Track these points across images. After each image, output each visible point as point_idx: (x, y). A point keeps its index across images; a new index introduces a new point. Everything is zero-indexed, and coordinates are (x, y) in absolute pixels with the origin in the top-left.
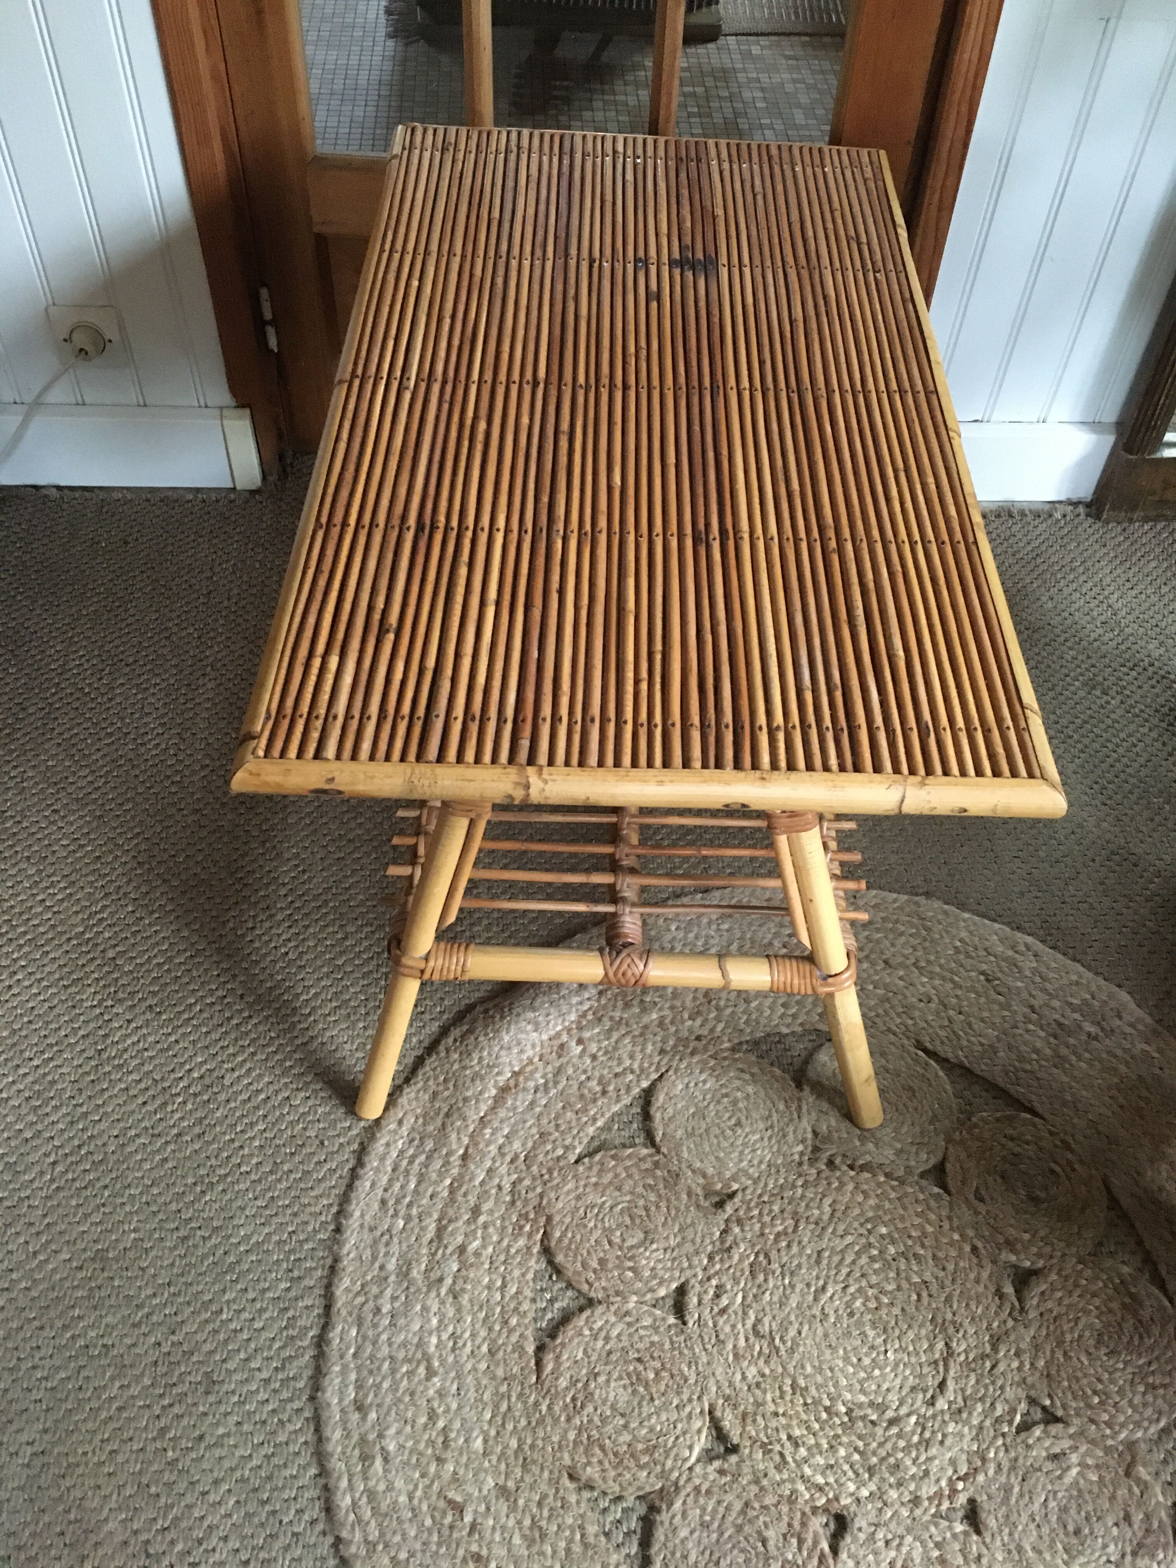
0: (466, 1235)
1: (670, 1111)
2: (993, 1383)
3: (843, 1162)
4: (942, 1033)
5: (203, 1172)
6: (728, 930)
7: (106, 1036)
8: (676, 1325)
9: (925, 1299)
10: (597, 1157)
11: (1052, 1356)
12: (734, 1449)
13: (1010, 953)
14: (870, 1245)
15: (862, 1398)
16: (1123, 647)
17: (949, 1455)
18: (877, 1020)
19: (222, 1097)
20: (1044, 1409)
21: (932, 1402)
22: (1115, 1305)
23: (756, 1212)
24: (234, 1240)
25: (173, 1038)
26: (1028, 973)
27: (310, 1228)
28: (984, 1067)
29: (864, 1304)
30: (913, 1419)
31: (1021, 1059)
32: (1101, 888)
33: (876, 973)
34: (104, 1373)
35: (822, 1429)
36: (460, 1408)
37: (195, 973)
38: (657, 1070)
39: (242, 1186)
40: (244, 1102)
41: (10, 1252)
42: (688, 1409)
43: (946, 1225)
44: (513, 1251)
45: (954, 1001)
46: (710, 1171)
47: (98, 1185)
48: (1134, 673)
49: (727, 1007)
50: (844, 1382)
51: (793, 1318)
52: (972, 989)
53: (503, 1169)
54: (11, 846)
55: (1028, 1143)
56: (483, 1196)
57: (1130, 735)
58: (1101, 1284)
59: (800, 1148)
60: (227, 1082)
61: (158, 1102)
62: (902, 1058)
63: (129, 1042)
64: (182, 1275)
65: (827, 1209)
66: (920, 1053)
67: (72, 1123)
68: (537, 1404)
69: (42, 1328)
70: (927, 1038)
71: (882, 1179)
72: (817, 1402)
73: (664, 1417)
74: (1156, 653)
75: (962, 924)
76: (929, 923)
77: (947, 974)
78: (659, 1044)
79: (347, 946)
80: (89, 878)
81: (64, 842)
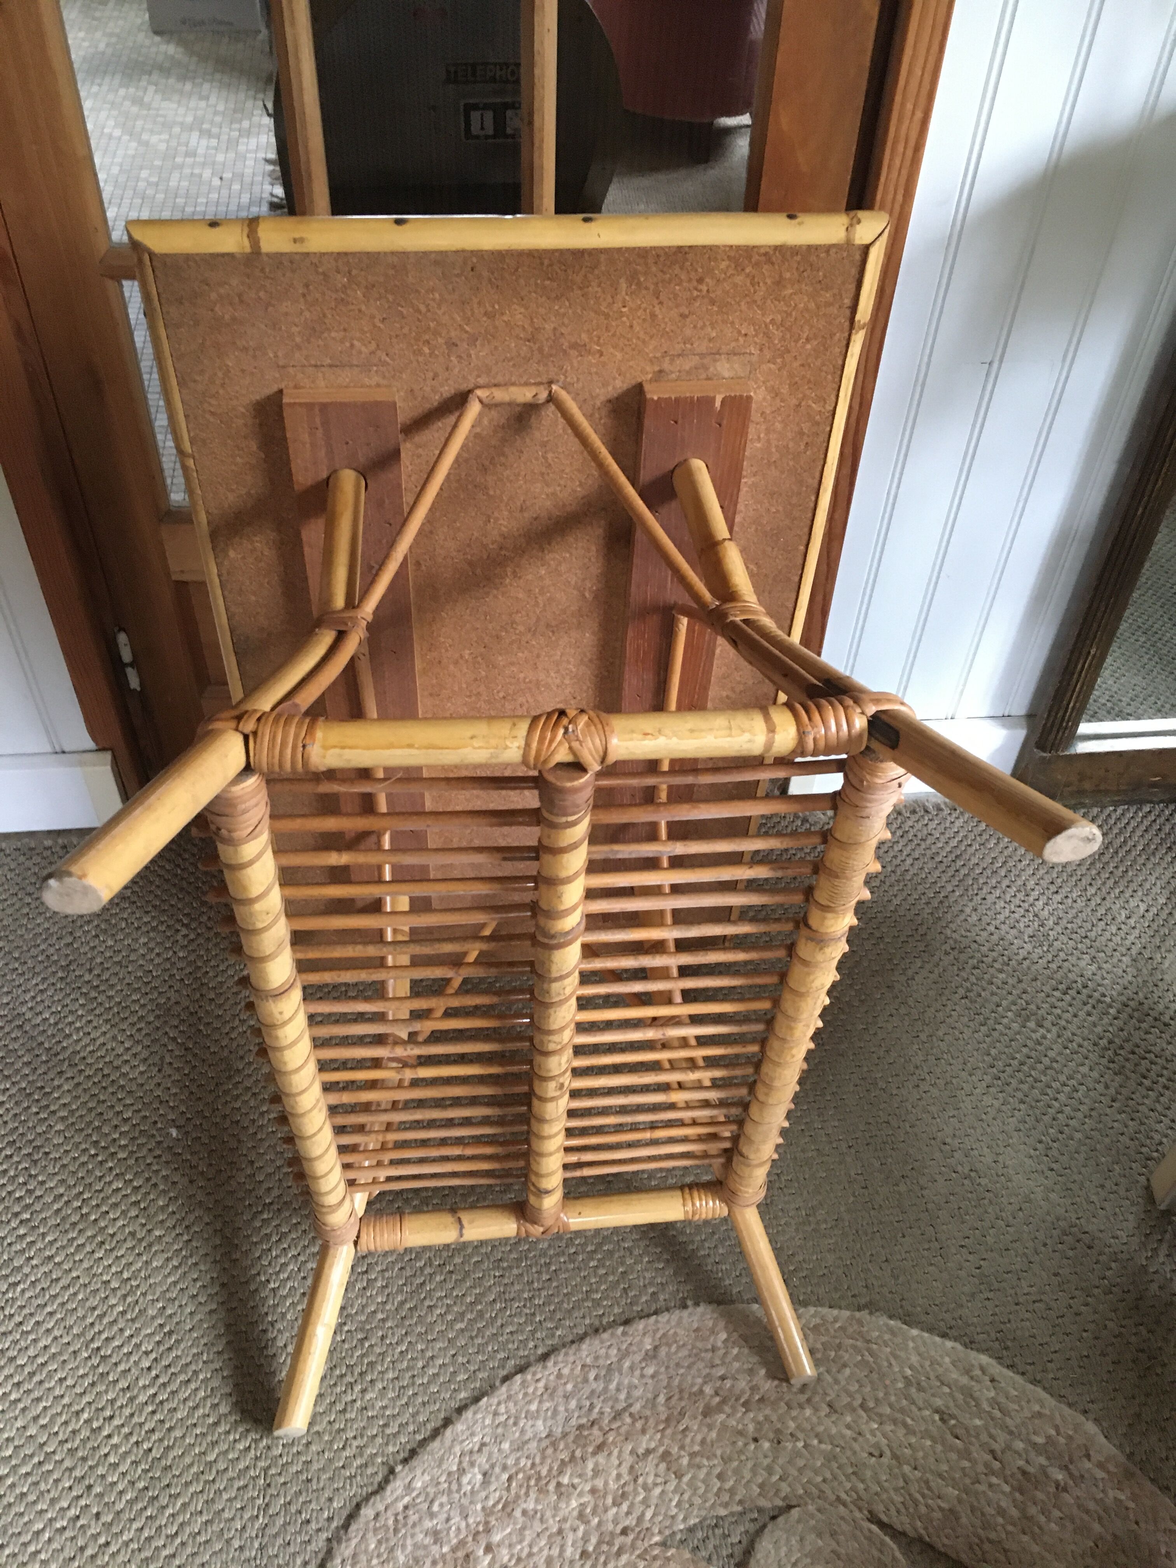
4: (898, 1499)
6: (653, 1377)
13: (964, 1380)
16: (1053, 966)
18: (825, 1487)
26: (985, 1406)
28: (946, 1541)
31: (986, 1525)
32: (1055, 1280)
37: (43, 1487)
45: (908, 1451)
48: (1068, 998)
49: (656, 1485)
52: (927, 1434)
57: (1070, 1078)
62: (855, 1537)
66: (874, 1528)
70: (881, 1508)
74: (1088, 973)
75: (911, 1344)
76: (875, 1346)
77: (899, 1416)
78: (580, 1544)
79: (220, 1434)
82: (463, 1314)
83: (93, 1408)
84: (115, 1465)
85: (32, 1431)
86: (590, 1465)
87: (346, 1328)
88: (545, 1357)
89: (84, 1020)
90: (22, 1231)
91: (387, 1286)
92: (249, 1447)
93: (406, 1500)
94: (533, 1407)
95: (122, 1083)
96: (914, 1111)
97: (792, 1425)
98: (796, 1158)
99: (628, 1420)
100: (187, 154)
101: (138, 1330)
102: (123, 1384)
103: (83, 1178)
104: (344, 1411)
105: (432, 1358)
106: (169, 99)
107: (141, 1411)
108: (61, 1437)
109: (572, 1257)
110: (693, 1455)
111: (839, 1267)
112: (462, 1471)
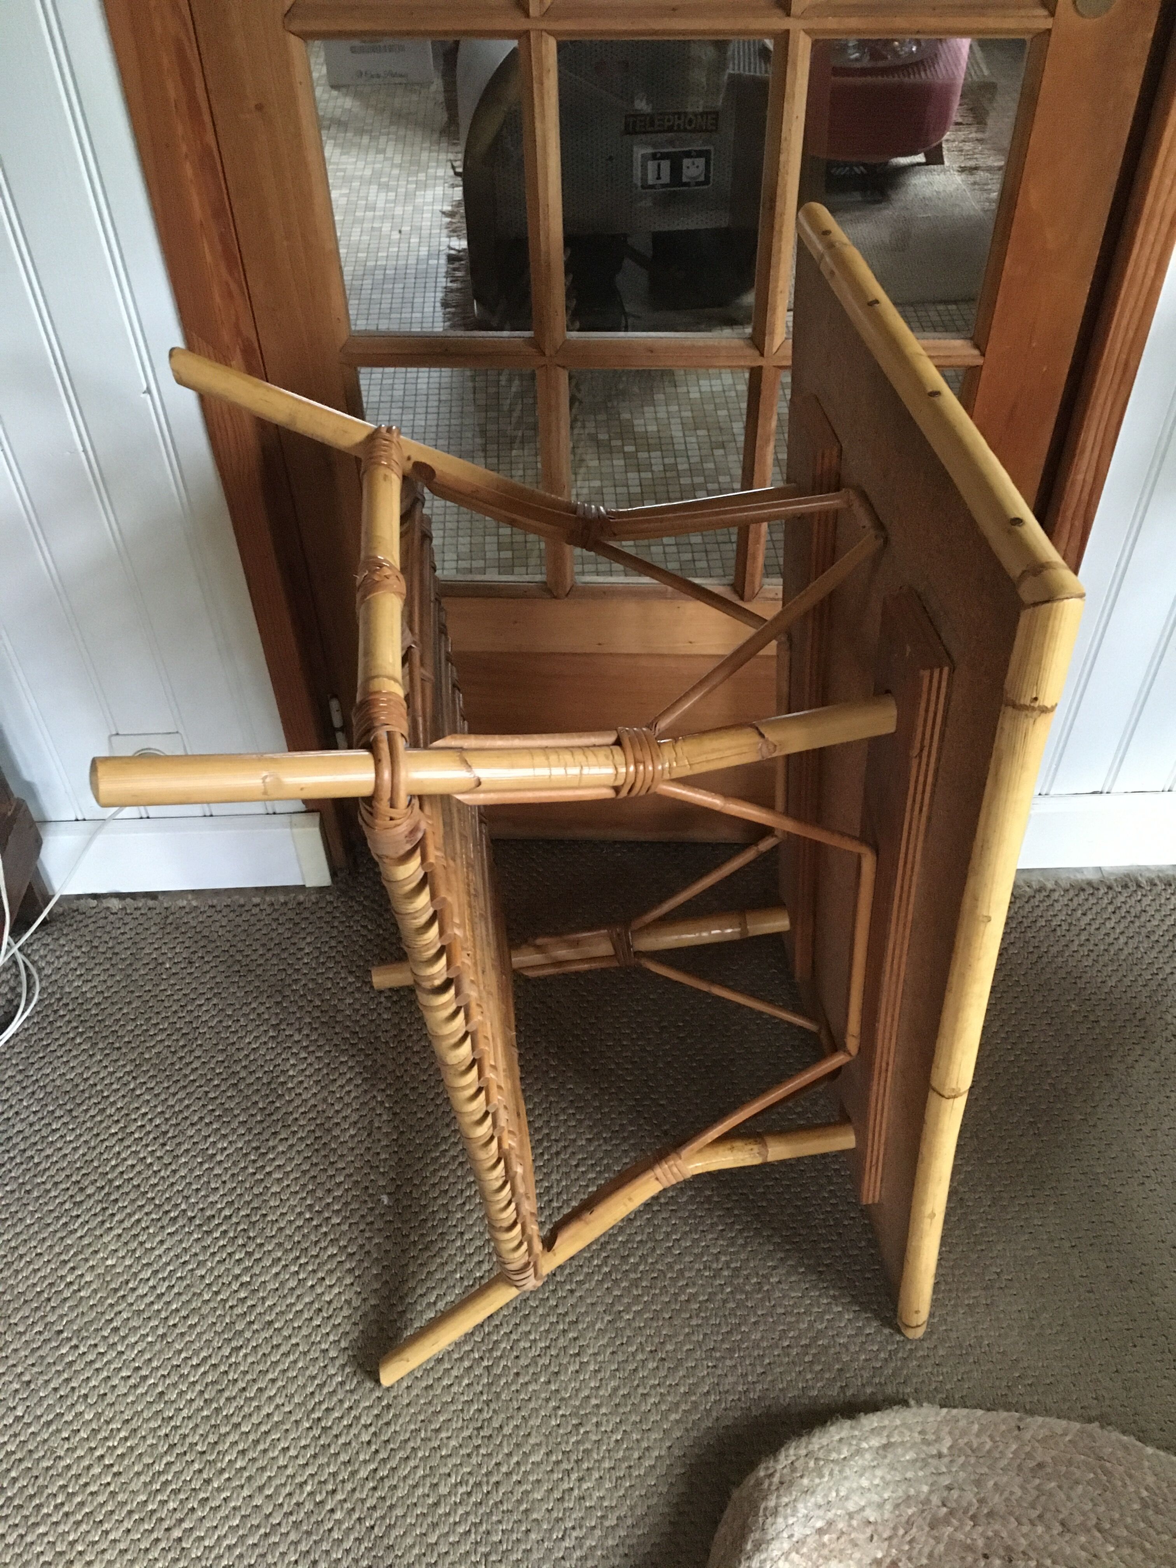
54: (68, 1380)
75: (1146, 1464)
76: (1108, 1465)
79: (440, 1515)
80: (153, 1424)
81: (124, 1373)
82: (677, 1404)
83: (316, 1481)
84: (339, 1541)
85: (258, 1501)
87: (561, 1412)
89: (296, 1080)
90: (242, 1295)
91: (599, 1371)
92: (469, 1531)
95: (333, 1146)
96: (1140, 1210)
97: (1023, 1542)
98: (1015, 1256)
100: (367, 208)
102: (344, 1457)
103: (299, 1242)
104: (562, 1499)
105: (648, 1449)
106: (347, 153)
107: (363, 1486)
108: (286, 1509)
111: (1066, 1376)
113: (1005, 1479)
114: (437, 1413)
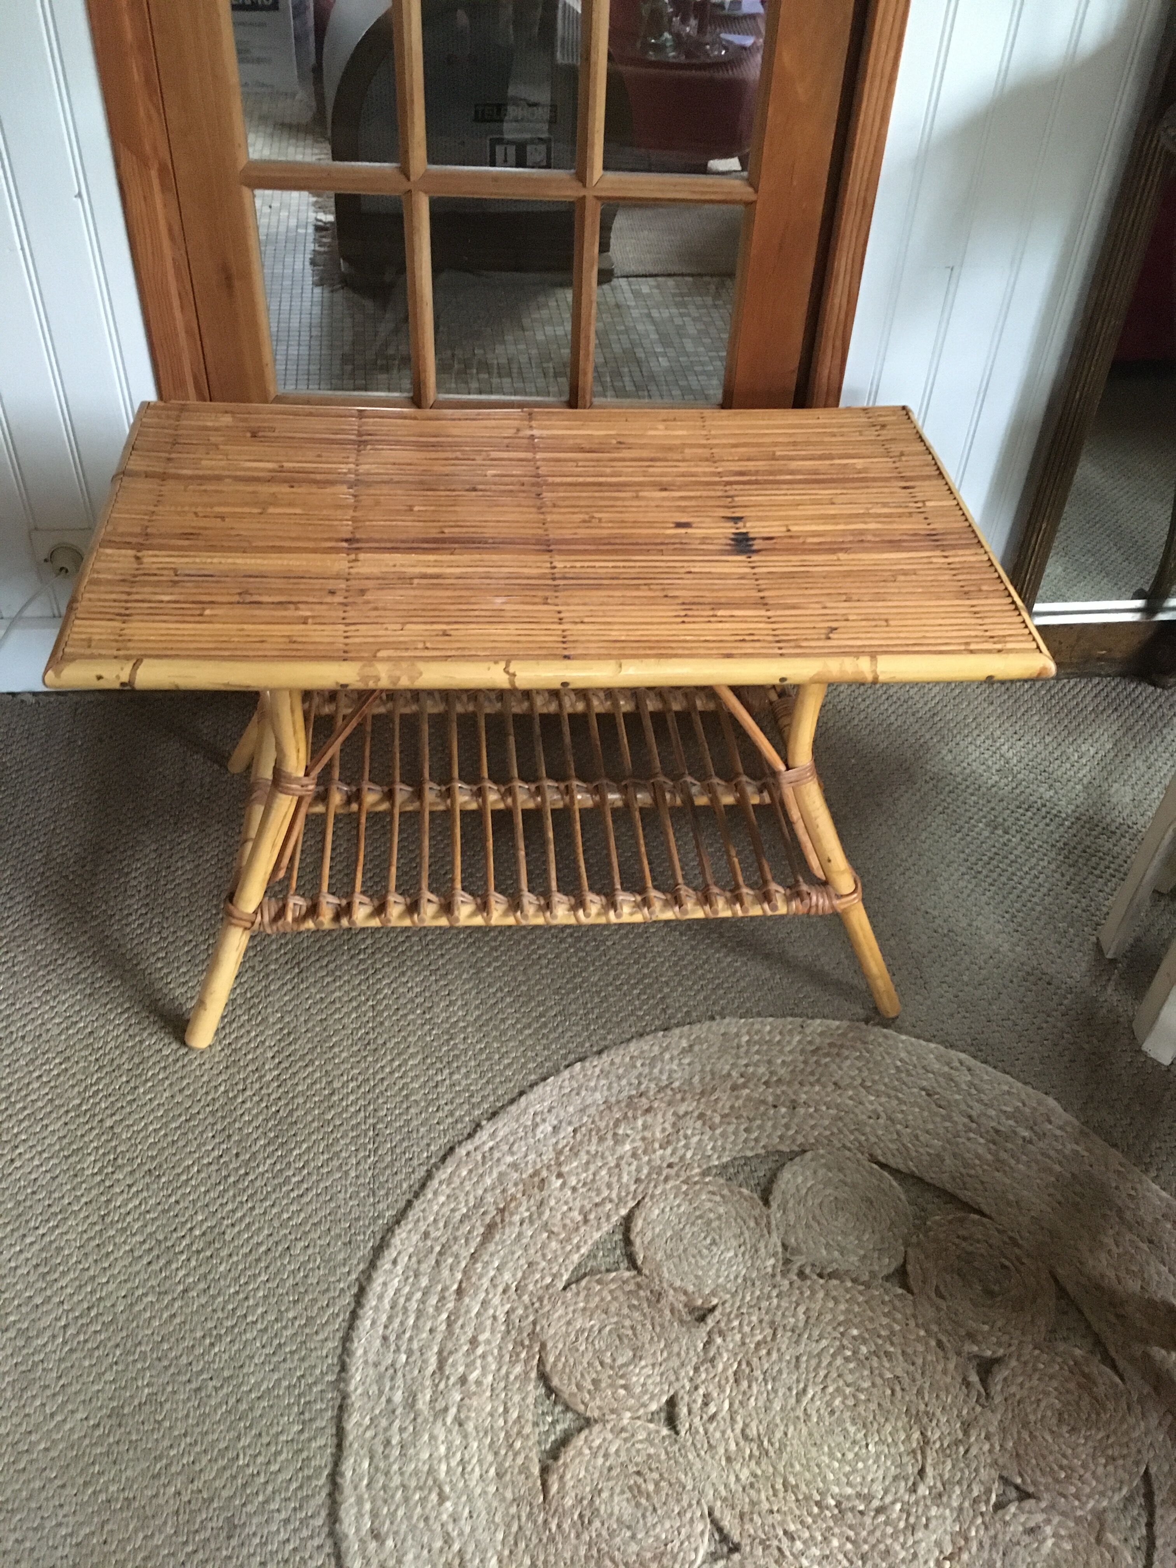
0: (467, 1366)
1: (649, 1234)
2: (968, 1466)
3: (813, 1271)
4: (892, 1146)
5: (210, 1324)
6: (689, 1065)
7: (109, 1201)
8: (669, 1436)
9: (899, 1393)
10: (583, 1283)
11: (1019, 1438)
12: (735, 1548)
13: (946, 1069)
14: (843, 1347)
15: (849, 1491)
16: (1017, 791)
17: (934, 1537)
18: (833, 1138)
19: (225, 1253)
20: (1017, 1487)
21: (913, 1490)
22: (1072, 1386)
23: (736, 1323)
24: (245, 1388)
25: (173, 1199)
26: (964, 1087)
27: (318, 1372)
28: (933, 1175)
29: (843, 1402)
30: (898, 1506)
31: (966, 1165)
32: (1020, 1006)
33: (828, 1095)
34: (127, 1526)
35: (814, 1522)
36: (473, 1530)
37: (190, 1136)
38: (634, 1198)
39: (249, 1336)
40: (246, 1256)
41: (27, 1415)
42: (688, 1515)
43: (912, 1323)
44: (512, 1377)
45: (900, 1116)
46: (691, 1289)
47: (109, 1345)
48: (1029, 813)
49: (693, 1135)
50: (831, 1477)
51: (778, 1420)
52: (915, 1104)
53: (496, 1301)
55: (978, 1241)
56: (479, 1329)
57: (1032, 868)
58: (1057, 1367)
59: (772, 1261)
60: (228, 1237)
61: (162, 1262)
62: (858, 1171)
63: (130, 1206)
64: (198, 1425)
65: (802, 1317)
66: (874, 1166)
67: (80, 1287)
68: (545, 1522)
69: (63, 1486)
70: (879, 1152)
71: (849, 1284)
72: (808, 1498)
73: (667, 1525)
74: (1047, 795)
75: (901, 1045)
76: (871, 1046)
77: (893, 1093)
78: (634, 1173)
79: (334, 1101)
80: (83, 1053)
81: (57, 1020)
82: (529, 1024)
83: (228, 1084)
84: (250, 1122)
85: (178, 1099)
86: (640, 1122)
87: (434, 1032)
88: (600, 1052)
90: (159, 965)
91: (465, 1005)
92: (360, 1110)
93: (491, 1144)
94: (592, 1084)
96: (901, 890)
97: (804, 1096)
99: (670, 1092)
101: (262, 1032)
102: (252, 1068)
104: (436, 1086)
105: (506, 1053)
107: (268, 1086)
108: (202, 1103)
109: (618, 988)
110: (724, 1116)
112: (535, 1126)
113: (790, 1058)
114: (330, 1037)
